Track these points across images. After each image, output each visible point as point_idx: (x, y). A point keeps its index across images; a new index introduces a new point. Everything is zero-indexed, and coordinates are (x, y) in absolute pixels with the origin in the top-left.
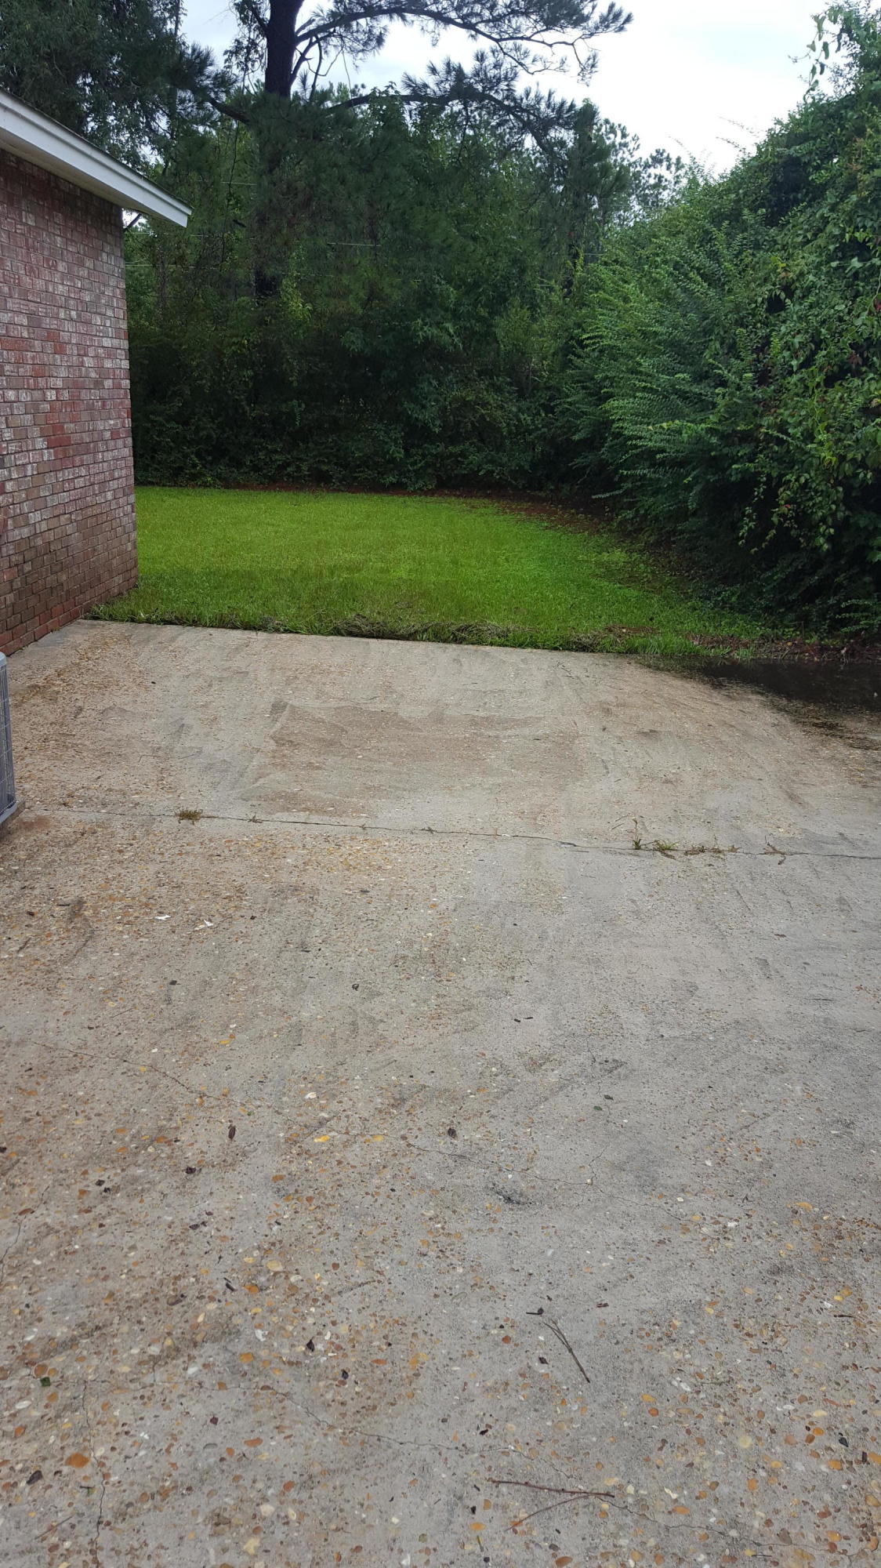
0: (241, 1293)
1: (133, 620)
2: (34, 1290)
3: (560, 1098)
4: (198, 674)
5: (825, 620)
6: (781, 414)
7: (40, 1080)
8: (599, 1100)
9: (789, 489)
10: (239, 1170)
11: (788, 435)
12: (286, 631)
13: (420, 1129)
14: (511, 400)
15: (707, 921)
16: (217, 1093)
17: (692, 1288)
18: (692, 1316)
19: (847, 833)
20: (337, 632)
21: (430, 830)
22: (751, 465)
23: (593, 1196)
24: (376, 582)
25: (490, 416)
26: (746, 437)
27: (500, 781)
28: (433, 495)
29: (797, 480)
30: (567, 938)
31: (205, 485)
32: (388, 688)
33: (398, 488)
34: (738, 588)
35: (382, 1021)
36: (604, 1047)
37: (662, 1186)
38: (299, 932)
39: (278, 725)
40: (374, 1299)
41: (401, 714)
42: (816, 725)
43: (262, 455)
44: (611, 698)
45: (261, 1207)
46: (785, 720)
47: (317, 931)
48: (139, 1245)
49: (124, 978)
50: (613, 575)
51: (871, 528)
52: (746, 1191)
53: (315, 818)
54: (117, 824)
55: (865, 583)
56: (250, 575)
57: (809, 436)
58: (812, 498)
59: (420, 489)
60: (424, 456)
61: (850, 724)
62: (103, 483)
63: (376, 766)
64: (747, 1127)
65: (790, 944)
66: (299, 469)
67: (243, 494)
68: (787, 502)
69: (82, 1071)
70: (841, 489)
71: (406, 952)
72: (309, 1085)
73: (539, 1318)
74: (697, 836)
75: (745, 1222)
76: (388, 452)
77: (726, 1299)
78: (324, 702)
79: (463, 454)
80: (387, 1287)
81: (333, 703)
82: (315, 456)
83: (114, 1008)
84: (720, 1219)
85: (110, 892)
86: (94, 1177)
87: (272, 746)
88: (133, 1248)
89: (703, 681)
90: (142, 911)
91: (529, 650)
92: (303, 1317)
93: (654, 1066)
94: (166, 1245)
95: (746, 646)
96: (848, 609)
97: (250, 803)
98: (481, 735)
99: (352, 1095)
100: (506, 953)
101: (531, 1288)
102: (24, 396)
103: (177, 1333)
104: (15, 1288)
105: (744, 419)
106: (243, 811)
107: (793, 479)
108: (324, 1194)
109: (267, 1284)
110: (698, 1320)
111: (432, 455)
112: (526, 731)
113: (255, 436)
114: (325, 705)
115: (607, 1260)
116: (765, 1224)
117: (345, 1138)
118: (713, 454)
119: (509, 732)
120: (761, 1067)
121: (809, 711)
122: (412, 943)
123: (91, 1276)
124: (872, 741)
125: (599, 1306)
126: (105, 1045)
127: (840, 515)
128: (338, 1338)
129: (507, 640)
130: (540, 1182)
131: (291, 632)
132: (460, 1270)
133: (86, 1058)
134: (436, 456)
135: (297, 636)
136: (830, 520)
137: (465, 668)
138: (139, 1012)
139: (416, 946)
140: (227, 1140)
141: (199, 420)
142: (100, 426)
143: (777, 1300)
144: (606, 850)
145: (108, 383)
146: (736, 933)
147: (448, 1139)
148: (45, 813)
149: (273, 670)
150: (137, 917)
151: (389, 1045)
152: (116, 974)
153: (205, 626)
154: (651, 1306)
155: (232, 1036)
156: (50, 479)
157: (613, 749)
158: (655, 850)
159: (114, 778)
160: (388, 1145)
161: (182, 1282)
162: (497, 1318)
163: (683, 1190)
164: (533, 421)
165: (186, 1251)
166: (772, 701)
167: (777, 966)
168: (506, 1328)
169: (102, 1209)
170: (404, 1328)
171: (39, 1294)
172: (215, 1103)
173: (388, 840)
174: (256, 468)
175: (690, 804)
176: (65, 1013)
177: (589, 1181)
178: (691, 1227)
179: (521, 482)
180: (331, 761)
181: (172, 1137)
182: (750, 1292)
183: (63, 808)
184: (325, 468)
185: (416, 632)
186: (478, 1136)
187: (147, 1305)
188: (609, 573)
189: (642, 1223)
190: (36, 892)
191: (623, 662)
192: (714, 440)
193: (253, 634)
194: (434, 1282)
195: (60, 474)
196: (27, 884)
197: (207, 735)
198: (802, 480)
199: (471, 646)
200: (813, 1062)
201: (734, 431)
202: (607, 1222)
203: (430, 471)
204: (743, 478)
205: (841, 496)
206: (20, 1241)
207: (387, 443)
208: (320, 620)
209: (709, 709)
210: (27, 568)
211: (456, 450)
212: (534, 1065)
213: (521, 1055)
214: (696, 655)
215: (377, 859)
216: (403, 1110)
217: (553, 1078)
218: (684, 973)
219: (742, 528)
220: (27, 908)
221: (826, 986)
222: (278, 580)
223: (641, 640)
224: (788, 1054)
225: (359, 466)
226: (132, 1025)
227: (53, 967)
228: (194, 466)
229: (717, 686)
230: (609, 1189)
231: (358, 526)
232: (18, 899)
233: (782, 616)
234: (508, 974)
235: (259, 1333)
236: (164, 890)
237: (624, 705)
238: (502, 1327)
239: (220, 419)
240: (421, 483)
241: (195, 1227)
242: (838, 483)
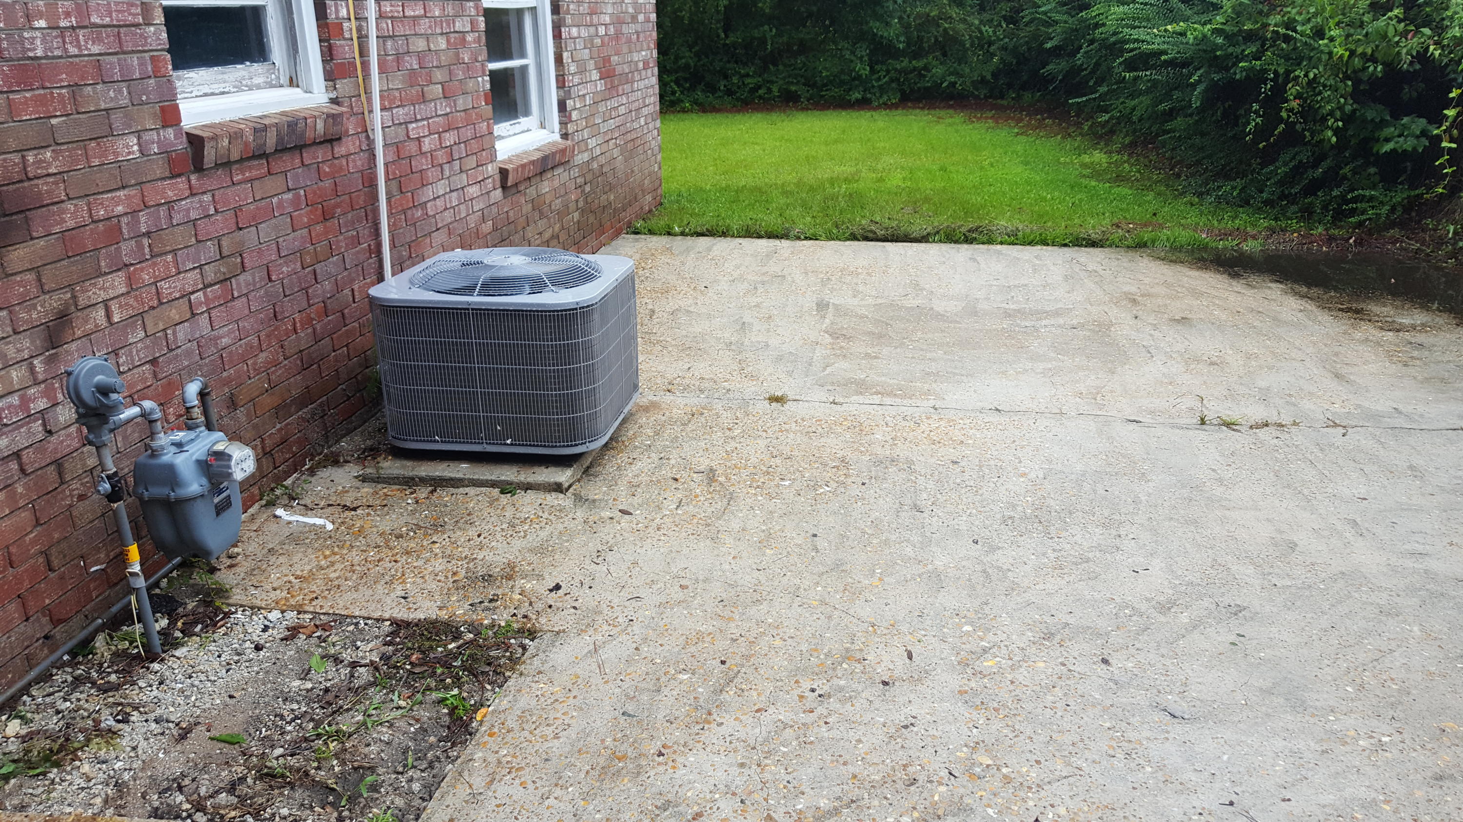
0: (964, 779)
1: (669, 234)
2: (789, 770)
3: (1196, 635)
4: (741, 279)
5: (1328, 211)
6: (1289, 12)
7: (733, 609)
8: (1233, 638)
9: (1297, 84)
10: (926, 684)
11: (1296, 31)
12: (806, 238)
13: (1075, 658)
14: (973, 13)
15: (1289, 486)
16: (886, 624)
17: (1363, 788)
18: (1371, 811)
19: (1400, 407)
20: (854, 237)
21: (997, 410)
22: (1258, 63)
23: (1250, 714)
24: (876, 191)
25: (953, 29)
26: (1250, 36)
27: (1050, 366)
28: (897, 108)
29: (1306, 75)
30: (1160, 502)
31: (684, 111)
32: (917, 287)
33: (863, 104)
34: (1239, 183)
35: (1009, 570)
36: (1223, 594)
37: (1311, 707)
38: (909, 496)
39: (827, 320)
40: (1080, 788)
41: (936, 308)
42: (1340, 310)
43: (735, 80)
44: (1133, 289)
45: (957, 714)
46: (1310, 306)
47: (925, 496)
48: (864, 739)
49: (772, 531)
50: (1100, 175)
51: (1377, 120)
52: (1391, 713)
53: (888, 400)
54: (718, 406)
55: (1369, 174)
56: (758, 190)
57: (1319, 33)
58: (1320, 93)
59: (885, 104)
60: (888, 72)
61: (1375, 308)
62: (638, 110)
63: (929, 355)
64: (1376, 660)
65: (1373, 506)
66: (769, 90)
67: (719, 117)
68: (1295, 98)
69: (765, 603)
70: (1350, 83)
71: (1012, 514)
72: (963, 620)
73: (1230, 808)
74: (1258, 413)
75: (1397, 737)
76: (854, 69)
77: (1399, 799)
78: (862, 300)
79: (926, 68)
80: (1089, 780)
81: (870, 301)
82: (784, 79)
83: (772, 555)
84: (1374, 734)
85: (734, 462)
86: (806, 685)
87: (828, 339)
88: (859, 741)
89: (1219, 271)
90: (766, 478)
91: (1039, 247)
92: (1024, 800)
93: (1275, 610)
94: (886, 740)
95: (1254, 237)
96: (1355, 200)
97: (826, 388)
98: (1018, 325)
99: (1005, 629)
100: (1106, 515)
101: (1217, 785)
102: (584, 33)
103: (920, 807)
104: (773, 768)
105: (1249, 19)
106: (820, 395)
107: (1302, 74)
108: (1008, 707)
109: (983, 774)
110: (1378, 815)
111: (896, 70)
112: (1061, 321)
113: (729, 62)
114: (863, 303)
115: (1279, 765)
116: (1417, 739)
117: (1010, 663)
118: (1218, 53)
119: (1044, 322)
120: (1377, 611)
121: (1331, 297)
122: (1014, 506)
123: (832, 762)
124: (1400, 324)
125: (1284, 800)
126: (776, 583)
127: (1348, 108)
128: (1059, 817)
129: (1015, 239)
130: (1198, 702)
131: (811, 239)
132: (1149, 769)
133: (764, 593)
134: (900, 72)
135: (817, 242)
136: (1338, 114)
137: (983, 265)
138: (794, 558)
139: (1020, 509)
140: (908, 661)
141: (678, 49)
142: (636, 57)
143: (1447, 801)
144: (1174, 426)
145: (641, 18)
146: (1319, 497)
147: (1103, 666)
148: (655, 399)
149: (806, 273)
150: (764, 483)
151: (1023, 590)
152: (764, 528)
153: (733, 236)
154: (1332, 802)
155: (880, 579)
156: (602, 108)
157: (1151, 335)
158: (1219, 425)
159: (701, 368)
160: (1051, 670)
161: (910, 769)
162: (1194, 807)
163: (1332, 711)
164: (995, 32)
165: (905, 745)
166: (1291, 288)
167: (1367, 525)
168: (1204, 814)
169: (821, 710)
170: (1114, 812)
171: (795, 774)
172: (885, 631)
173: (961, 419)
174: (729, 93)
175: (1241, 384)
176: (734, 558)
177: (1243, 702)
178: (1349, 741)
179: (983, 92)
180: (885, 351)
181: (858, 656)
182: (1419, 794)
183: (668, 394)
184: (793, 88)
185: (928, 234)
186: (1131, 665)
187: (887, 785)
188: (1097, 174)
189: (1303, 736)
190: (673, 462)
191: (1135, 255)
192: (1220, 40)
193: (777, 242)
194: (1128, 777)
195: (609, 103)
196: (662, 455)
197: (768, 331)
198: (1311, 75)
199: (981, 246)
200: (1423, 606)
201: (1240, 30)
202: (1270, 735)
203: (894, 85)
204: (1248, 77)
205: (1350, 90)
206: (764, 733)
207: (852, 61)
208: (837, 227)
209: (1232, 298)
210: (588, 188)
211: (918, 64)
212: (1164, 608)
213: (1147, 600)
214: (1205, 248)
215: (957, 435)
216: (1054, 642)
217: (1184, 618)
218: (1281, 532)
219: (1249, 124)
220: (670, 475)
221: (1418, 542)
222: (786, 193)
223: (1150, 235)
224: (1397, 600)
225: (825, 85)
226: (793, 568)
227: (709, 521)
228: (673, 93)
229: (1235, 276)
230: (1264, 708)
231: (836, 141)
232: (660, 467)
233: (1284, 209)
234: (1114, 533)
235: (990, 811)
236: (778, 461)
237: (1149, 295)
238: (1200, 814)
239: (697, 48)
240: (885, 98)
241: (906, 727)
242: (1347, 77)
